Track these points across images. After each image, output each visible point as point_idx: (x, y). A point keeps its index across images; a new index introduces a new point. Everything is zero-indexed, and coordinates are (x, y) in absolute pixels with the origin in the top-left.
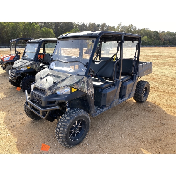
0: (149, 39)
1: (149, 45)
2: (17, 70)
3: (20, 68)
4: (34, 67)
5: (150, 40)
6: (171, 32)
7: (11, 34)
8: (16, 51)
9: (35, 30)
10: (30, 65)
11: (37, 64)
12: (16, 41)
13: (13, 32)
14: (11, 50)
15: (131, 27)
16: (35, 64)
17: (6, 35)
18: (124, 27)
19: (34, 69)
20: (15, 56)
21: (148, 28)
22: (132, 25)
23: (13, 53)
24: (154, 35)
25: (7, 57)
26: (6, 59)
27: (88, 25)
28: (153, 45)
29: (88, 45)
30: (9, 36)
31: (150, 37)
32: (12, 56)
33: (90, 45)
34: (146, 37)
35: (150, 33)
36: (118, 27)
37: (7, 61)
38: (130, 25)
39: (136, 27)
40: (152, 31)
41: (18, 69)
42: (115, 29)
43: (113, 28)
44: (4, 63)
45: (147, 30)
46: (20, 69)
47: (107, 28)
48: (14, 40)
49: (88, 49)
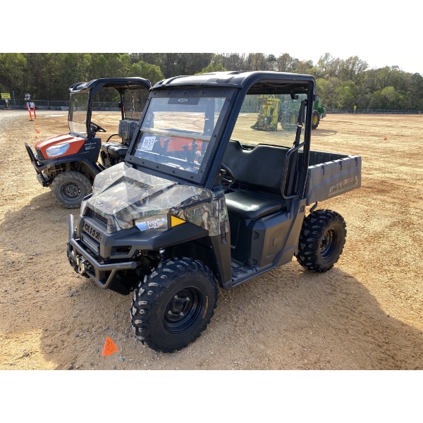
0: (399, 93)
1: (401, 109)
2: (114, 228)
3: (129, 219)
4: (205, 217)
5: (401, 97)
7: (63, 77)
8: (89, 123)
9: (119, 68)
10: (183, 208)
11: (218, 198)
12: (92, 88)
13: (67, 72)
14: (70, 118)
15: (354, 64)
16: (209, 200)
17: (51, 80)
18: (337, 62)
19: (201, 228)
20: (86, 142)
21: (397, 67)
22: (356, 58)
23: (79, 130)
24: (413, 84)
25: (59, 146)
26: (55, 152)
27: (246, 58)
28: (410, 109)
29: (264, 106)
30: (58, 82)
31: (402, 89)
32: (76, 139)
33: (269, 108)
34: (391, 89)
35: (401, 79)
36: (321, 62)
37: (58, 158)
38: (351, 58)
39: (367, 63)
40: (409, 74)
41: (121, 225)
42: (311, 67)
43: (308, 65)
44: (49, 166)
45: (395, 72)
46: (130, 226)
47: (293, 65)
48: (84, 85)
49: (261, 118)
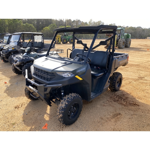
6: (134, 27)
